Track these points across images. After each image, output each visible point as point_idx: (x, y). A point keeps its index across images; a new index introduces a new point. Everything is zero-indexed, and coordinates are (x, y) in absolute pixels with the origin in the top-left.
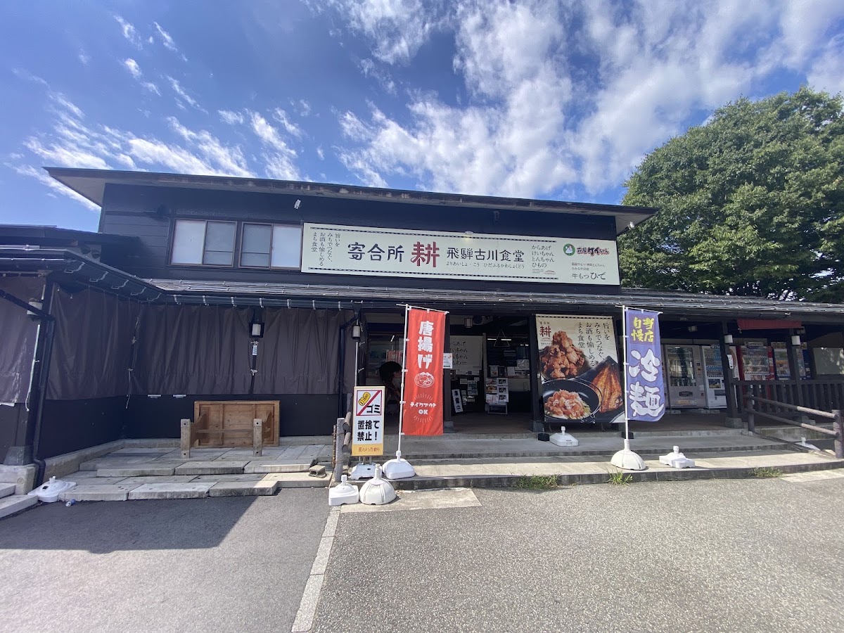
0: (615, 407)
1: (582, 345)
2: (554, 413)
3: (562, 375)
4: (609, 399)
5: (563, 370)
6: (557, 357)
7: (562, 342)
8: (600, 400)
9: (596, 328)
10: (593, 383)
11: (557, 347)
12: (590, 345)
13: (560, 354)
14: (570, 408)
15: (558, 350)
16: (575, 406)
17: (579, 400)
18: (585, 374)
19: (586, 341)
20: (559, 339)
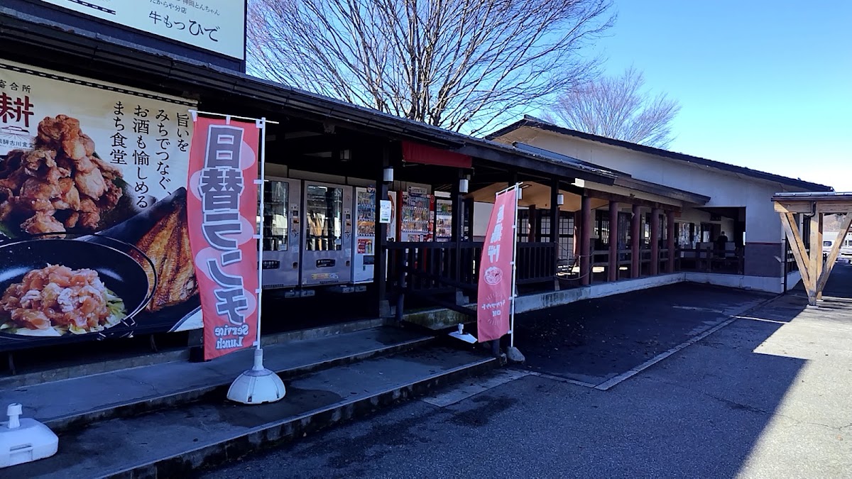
0: (184, 297)
1: (119, 156)
2: (22, 324)
3: (59, 227)
4: (172, 281)
5: (61, 216)
6: (48, 183)
7: (66, 143)
8: (151, 284)
9: (159, 121)
10: (140, 247)
11: (49, 155)
12: (142, 159)
13: (55, 175)
14: (71, 308)
15: (51, 163)
16: (87, 302)
17: (98, 288)
18: (122, 225)
19: (131, 146)
20: (56, 135)
